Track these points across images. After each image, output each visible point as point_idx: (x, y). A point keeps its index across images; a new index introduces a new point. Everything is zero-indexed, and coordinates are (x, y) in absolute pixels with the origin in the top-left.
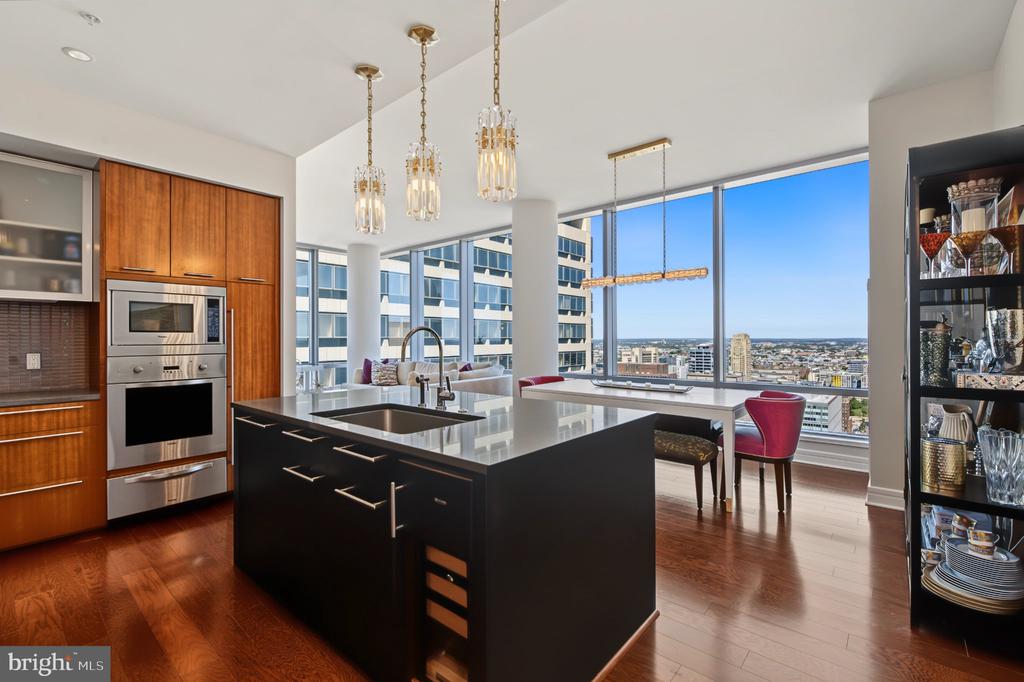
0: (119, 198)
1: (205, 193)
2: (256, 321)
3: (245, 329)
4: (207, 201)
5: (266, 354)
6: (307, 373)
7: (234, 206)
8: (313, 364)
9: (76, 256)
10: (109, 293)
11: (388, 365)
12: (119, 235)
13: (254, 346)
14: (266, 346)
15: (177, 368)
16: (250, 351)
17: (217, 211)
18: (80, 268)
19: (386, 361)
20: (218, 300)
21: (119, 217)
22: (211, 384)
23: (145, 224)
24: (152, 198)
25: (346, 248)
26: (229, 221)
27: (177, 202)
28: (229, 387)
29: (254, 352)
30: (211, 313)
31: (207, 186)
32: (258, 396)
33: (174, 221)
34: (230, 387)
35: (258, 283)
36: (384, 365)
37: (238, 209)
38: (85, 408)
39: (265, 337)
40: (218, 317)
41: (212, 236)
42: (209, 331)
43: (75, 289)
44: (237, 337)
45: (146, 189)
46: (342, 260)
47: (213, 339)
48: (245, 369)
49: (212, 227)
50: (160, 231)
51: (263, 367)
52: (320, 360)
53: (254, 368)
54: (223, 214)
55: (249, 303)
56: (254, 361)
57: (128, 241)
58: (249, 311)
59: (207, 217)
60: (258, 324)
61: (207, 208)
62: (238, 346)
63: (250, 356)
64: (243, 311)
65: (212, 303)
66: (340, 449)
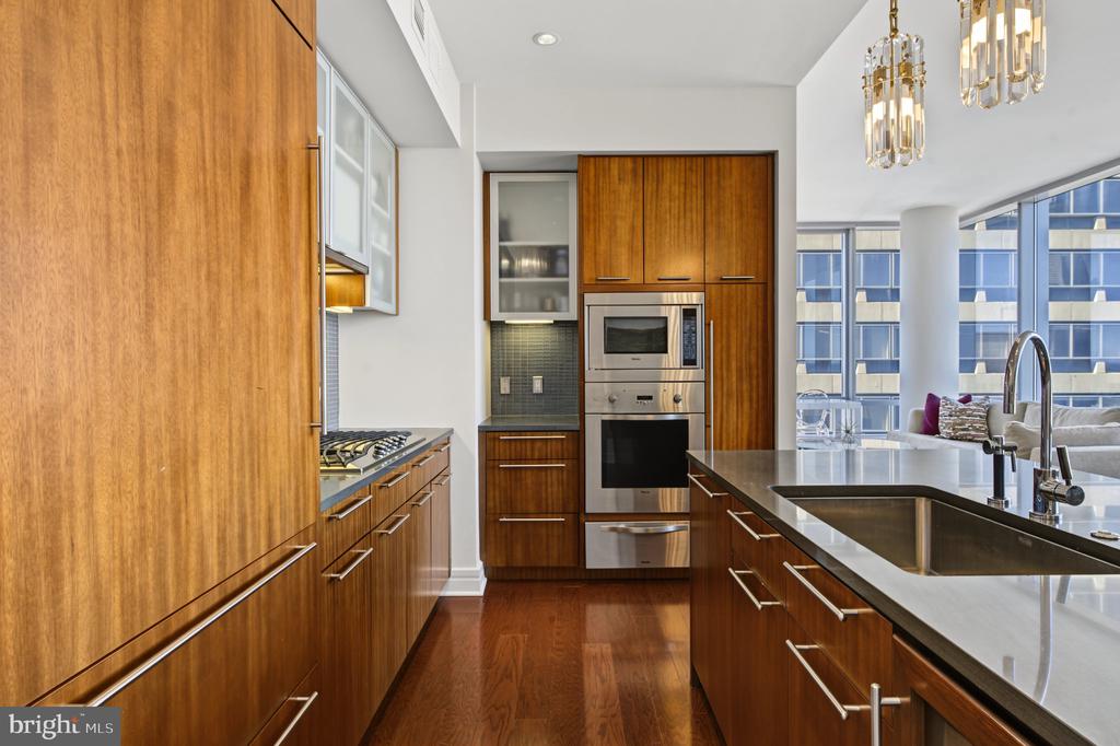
0: (595, 197)
1: (680, 170)
2: (742, 336)
3: (729, 348)
4: (683, 180)
5: (754, 382)
6: (838, 412)
7: (715, 178)
8: (847, 398)
9: (564, 271)
10: (586, 308)
11: (971, 406)
12: (595, 241)
13: (739, 370)
14: (755, 372)
15: (650, 398)
16: (734, 379)
17: (694, 190)
18: (568, 283)
19: (967, 399)
20: (695, 310)
21: (595, 219)
22: (687, 421)
23: (619, 223)
24: (625, 189)
25: (897, 218)
26: (708, 202)
27: (650, 188)
28: (707, 426)
29: (740, 379)
30: (687, 327)
31: (683, 160)
32: (745, 443)
33: (647, 213)
34: (710, 426)
35: (744, 282)
36: (962, 406)
37: (719, 182)
38: (567, 439)
39: (753, 359)
40: (695, 332)
41: (689, 224)
42: (684, 351)
43: (564, 308)
44: (718, 358)
45: (620, 179)
46: (892, 240)
47: (689, 362)
48: (728, 403)
49: (688, 214)
50: (633, 228)
51: (751, 400)
52: (858, 392)
53: (740, 403)
54: (701, 192)
55: (734, 310)
56: (740, 392)
57: (602, 247)
58: (733, 323)
59: (682, 201)
60: (746, 341)
61: (682, 189)
62: (718, 372)
63: (734, 385)
64: (725, 323)
65: (689, 314)
66: (792, 569)
